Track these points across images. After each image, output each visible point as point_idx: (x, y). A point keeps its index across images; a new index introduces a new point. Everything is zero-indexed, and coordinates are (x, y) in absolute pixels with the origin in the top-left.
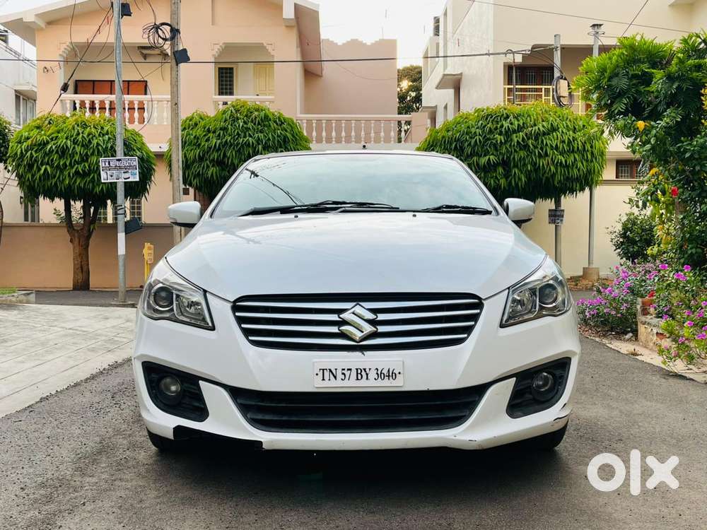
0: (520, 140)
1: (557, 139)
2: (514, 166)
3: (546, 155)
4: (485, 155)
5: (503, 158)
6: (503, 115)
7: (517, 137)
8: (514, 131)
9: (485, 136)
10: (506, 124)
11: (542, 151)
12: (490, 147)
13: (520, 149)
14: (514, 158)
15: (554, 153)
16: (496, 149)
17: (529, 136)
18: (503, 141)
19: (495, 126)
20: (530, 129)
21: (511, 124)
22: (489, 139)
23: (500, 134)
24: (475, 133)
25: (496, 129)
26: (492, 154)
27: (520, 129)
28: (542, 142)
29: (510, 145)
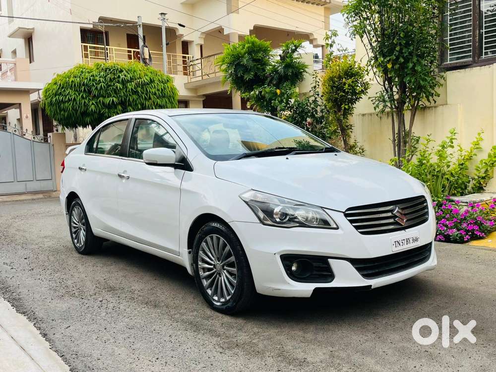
0: (133, 88)
1: (155, 88)
2: (129, 105)
3: (150, 98)
4: (108, 97)
5: (122, 99)
6: (118, 69)
7: (130, 85)
8: (128, 81)
9: (107, 83)
10: (122, 77)
11: (147, 95)
12: (111, 91)
13: (133, 94)
14: (129, 99)
15: (154, 97)
16: (115, 93)
17: (138, 85)
18: (121, 88)
19: (113, 77)
20: (138, 80)
21: (125, 76)
22: (110, 86)
23: (118, 82)
24: (100, 80)
25: (114, 79)
26: (114, 96)
27: (132, 80)
28: (147, 90)
29: (126, 91)
